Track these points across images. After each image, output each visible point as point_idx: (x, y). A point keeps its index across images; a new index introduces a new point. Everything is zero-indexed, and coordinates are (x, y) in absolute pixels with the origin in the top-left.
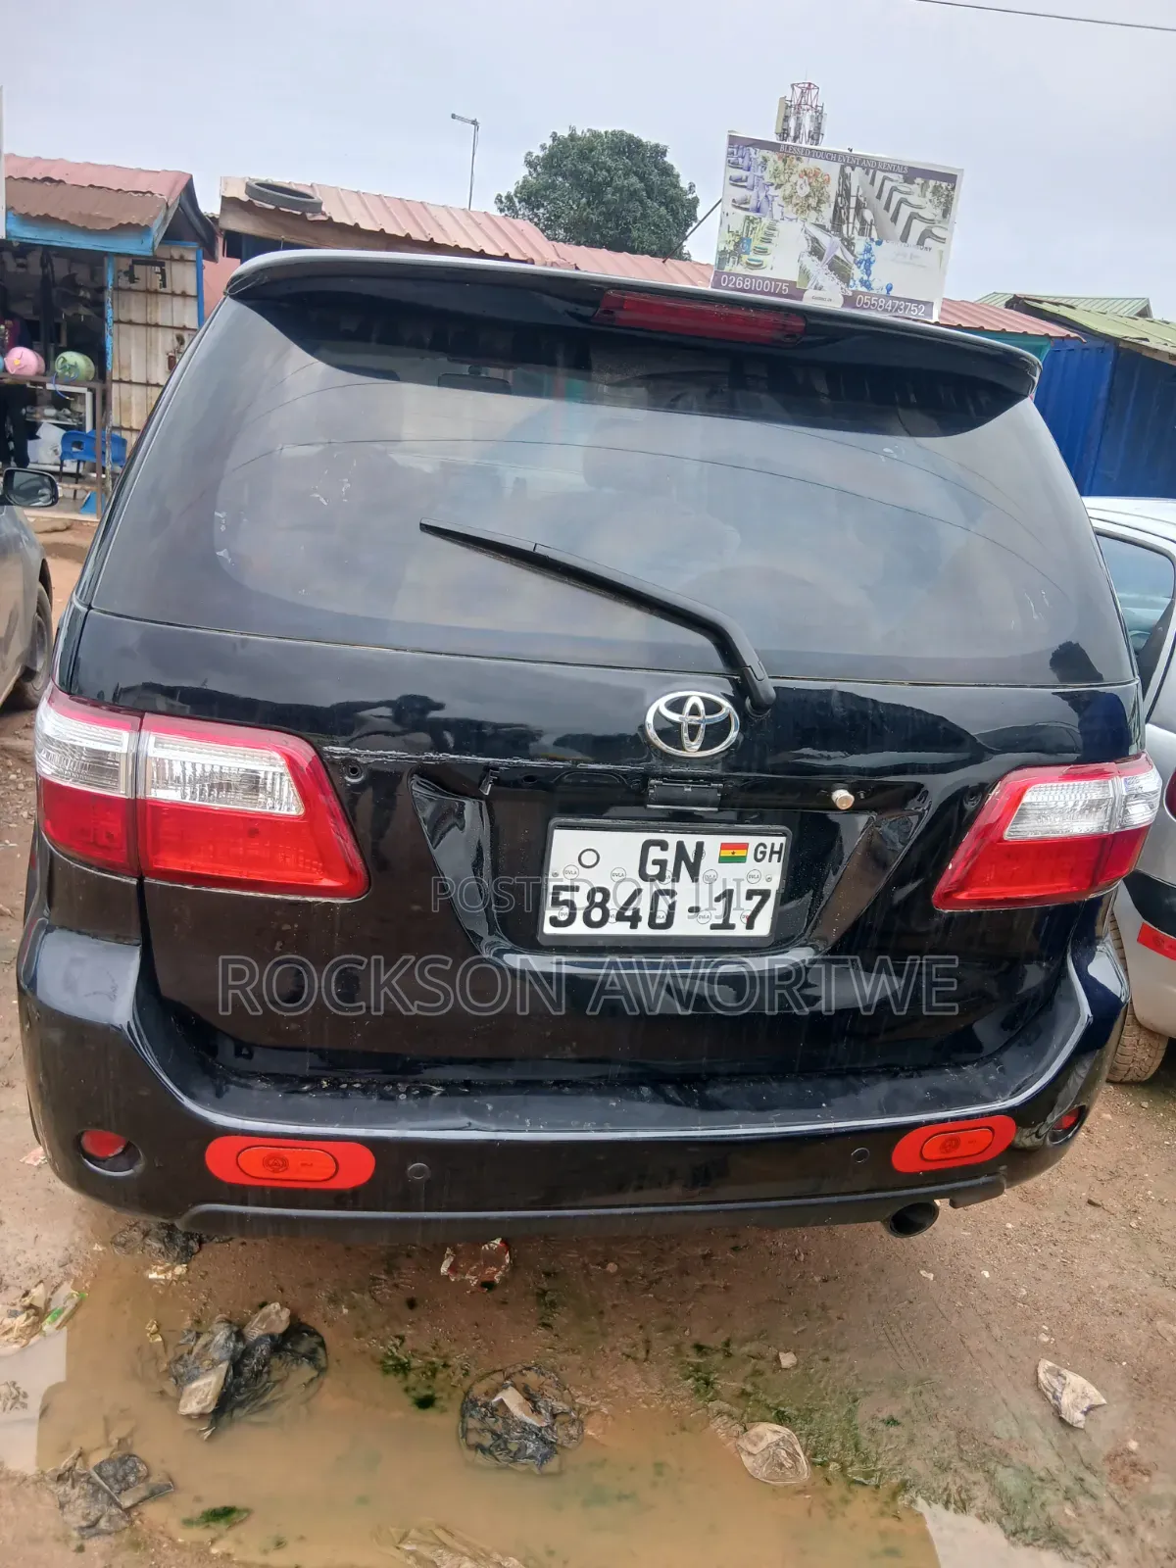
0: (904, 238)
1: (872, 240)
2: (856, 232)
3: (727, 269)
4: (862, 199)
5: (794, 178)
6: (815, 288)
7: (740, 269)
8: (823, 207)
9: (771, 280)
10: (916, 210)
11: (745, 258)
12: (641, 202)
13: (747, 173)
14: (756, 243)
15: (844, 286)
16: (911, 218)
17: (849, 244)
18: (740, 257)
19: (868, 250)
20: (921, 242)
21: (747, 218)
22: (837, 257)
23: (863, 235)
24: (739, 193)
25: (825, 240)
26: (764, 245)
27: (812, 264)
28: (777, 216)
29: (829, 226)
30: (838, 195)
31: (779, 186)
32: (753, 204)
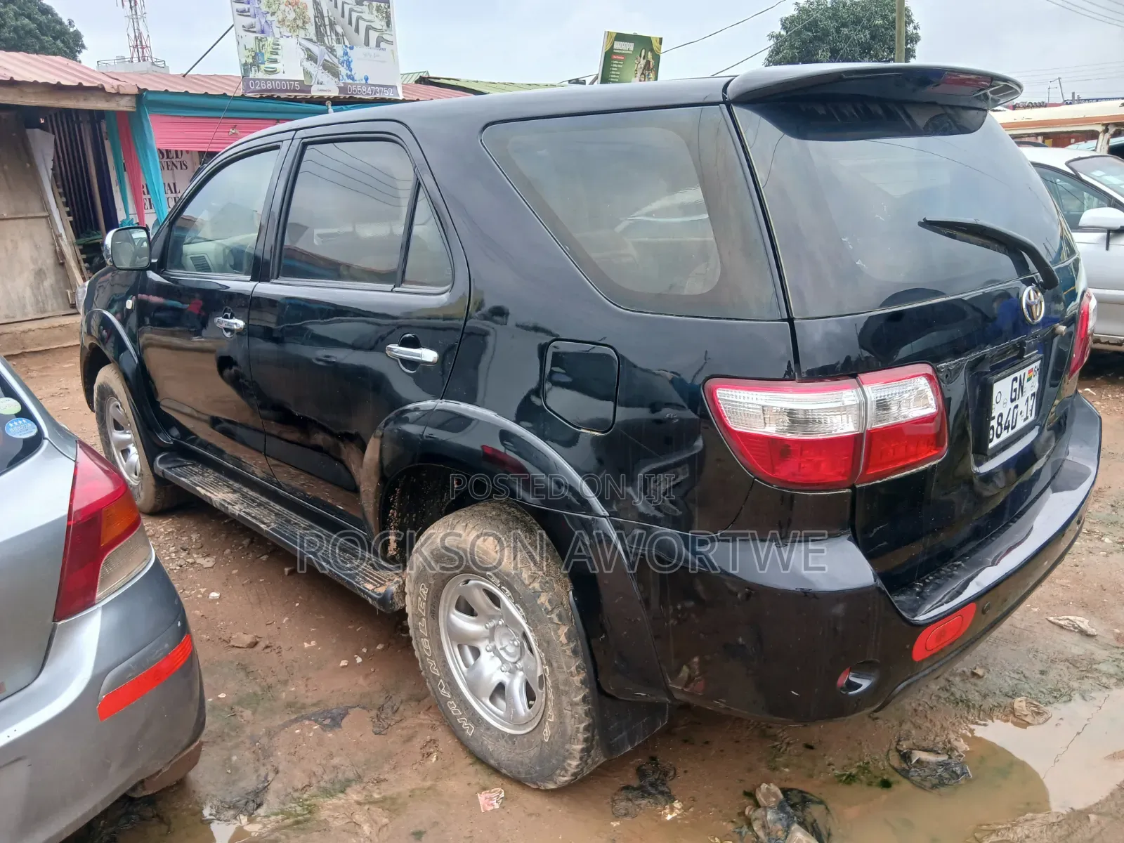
0: (367, 43)
1: (346, 46)
2: (335, 44)
3: (252, 75)
4: (332, 18)
5: (282, 7)
6: (318, 83)
7: (260, 75)
8: (307, 26)
9: (285, 80)
10: (369, 24)
11: (262, 67)
12: (37, 38)
13: (249, 6)
14: (267, 56)
15: (337, 80)
16: (368, 28)
17: (332, 50)
18: (258, 67)
19: (346, 54)
20: (378, 45)
21: (257, 38)
22: (325, 60)
23: (339, 43)
24: (247, 21)
25: (316, 49)
26: (274, 57)
27: (309, 66)
28: (278, 35)
29: (315, 39)
30: (315, 17)
31: (273, 14)
32: (258, 28)
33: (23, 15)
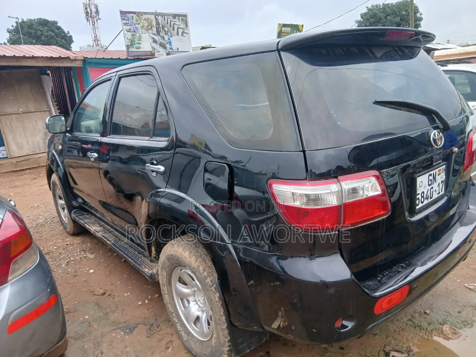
0: (178, 34)
1: (169, 36)
2: (164, 35)
3: (130, 50)
4: (163, 25)
5: (142, 21)
6: (158, 52)
7: (134, 50)
8: (153, 28)
9: (144, 51)
10: (179, 26)
11: (135, 46)
13: (128, 21)
14: (136, 41)
15: (165, 50)
16: (178, 28)
17: (163, 38)
18: (133, 46)
19: (169, 39)
20: (182, 35)
21: (132, 34)
22: (161, 42)
23: (166, 35)
24: (128, 28)
25: (156, 38)
26: (139, 42)
27: (154, 45)
28: (141, 33)
29: (156, 34)
30: (156, 24)
31: (139, 24)
32: (132, 30)
33: (50, 30)
